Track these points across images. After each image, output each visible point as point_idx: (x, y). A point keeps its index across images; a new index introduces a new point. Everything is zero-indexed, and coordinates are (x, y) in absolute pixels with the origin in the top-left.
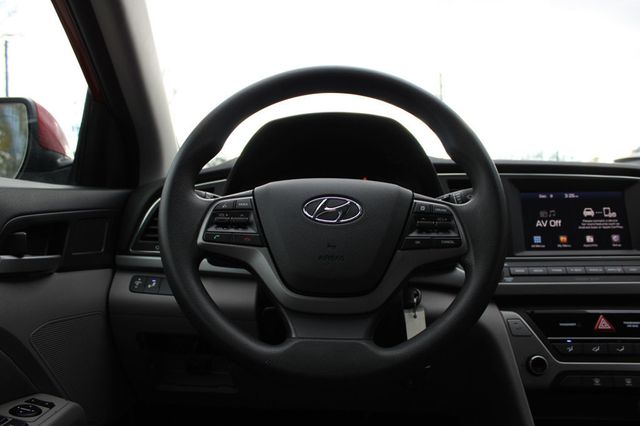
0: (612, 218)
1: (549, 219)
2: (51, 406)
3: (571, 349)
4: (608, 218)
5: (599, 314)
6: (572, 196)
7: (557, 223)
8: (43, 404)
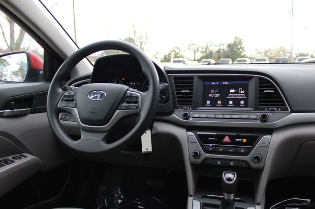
0: (242, 93)
1: (214, 93)
2: (26, 157)
3: (210, 149)
4: (240, 93)
5: (226, 135)
6: (226, 83)
7: (218, 95)
8: (23, 156)
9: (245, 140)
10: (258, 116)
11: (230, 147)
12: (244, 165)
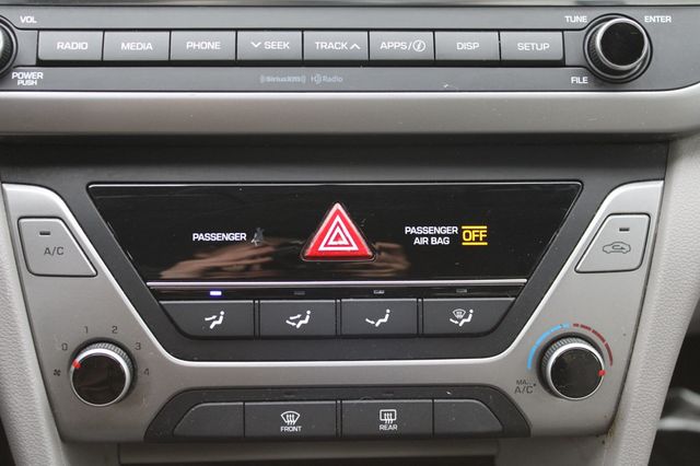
3: (216, 322)
9: (475, 235)
10: (576, 43)
11: (367, 292)
12: (481, 419)
